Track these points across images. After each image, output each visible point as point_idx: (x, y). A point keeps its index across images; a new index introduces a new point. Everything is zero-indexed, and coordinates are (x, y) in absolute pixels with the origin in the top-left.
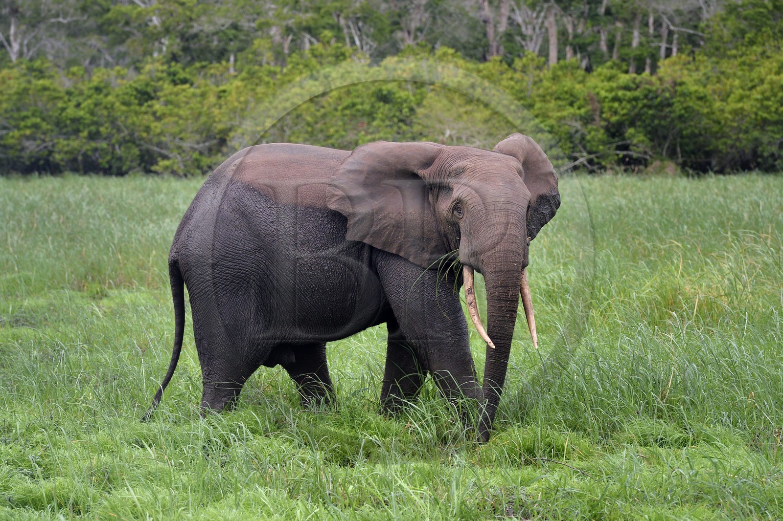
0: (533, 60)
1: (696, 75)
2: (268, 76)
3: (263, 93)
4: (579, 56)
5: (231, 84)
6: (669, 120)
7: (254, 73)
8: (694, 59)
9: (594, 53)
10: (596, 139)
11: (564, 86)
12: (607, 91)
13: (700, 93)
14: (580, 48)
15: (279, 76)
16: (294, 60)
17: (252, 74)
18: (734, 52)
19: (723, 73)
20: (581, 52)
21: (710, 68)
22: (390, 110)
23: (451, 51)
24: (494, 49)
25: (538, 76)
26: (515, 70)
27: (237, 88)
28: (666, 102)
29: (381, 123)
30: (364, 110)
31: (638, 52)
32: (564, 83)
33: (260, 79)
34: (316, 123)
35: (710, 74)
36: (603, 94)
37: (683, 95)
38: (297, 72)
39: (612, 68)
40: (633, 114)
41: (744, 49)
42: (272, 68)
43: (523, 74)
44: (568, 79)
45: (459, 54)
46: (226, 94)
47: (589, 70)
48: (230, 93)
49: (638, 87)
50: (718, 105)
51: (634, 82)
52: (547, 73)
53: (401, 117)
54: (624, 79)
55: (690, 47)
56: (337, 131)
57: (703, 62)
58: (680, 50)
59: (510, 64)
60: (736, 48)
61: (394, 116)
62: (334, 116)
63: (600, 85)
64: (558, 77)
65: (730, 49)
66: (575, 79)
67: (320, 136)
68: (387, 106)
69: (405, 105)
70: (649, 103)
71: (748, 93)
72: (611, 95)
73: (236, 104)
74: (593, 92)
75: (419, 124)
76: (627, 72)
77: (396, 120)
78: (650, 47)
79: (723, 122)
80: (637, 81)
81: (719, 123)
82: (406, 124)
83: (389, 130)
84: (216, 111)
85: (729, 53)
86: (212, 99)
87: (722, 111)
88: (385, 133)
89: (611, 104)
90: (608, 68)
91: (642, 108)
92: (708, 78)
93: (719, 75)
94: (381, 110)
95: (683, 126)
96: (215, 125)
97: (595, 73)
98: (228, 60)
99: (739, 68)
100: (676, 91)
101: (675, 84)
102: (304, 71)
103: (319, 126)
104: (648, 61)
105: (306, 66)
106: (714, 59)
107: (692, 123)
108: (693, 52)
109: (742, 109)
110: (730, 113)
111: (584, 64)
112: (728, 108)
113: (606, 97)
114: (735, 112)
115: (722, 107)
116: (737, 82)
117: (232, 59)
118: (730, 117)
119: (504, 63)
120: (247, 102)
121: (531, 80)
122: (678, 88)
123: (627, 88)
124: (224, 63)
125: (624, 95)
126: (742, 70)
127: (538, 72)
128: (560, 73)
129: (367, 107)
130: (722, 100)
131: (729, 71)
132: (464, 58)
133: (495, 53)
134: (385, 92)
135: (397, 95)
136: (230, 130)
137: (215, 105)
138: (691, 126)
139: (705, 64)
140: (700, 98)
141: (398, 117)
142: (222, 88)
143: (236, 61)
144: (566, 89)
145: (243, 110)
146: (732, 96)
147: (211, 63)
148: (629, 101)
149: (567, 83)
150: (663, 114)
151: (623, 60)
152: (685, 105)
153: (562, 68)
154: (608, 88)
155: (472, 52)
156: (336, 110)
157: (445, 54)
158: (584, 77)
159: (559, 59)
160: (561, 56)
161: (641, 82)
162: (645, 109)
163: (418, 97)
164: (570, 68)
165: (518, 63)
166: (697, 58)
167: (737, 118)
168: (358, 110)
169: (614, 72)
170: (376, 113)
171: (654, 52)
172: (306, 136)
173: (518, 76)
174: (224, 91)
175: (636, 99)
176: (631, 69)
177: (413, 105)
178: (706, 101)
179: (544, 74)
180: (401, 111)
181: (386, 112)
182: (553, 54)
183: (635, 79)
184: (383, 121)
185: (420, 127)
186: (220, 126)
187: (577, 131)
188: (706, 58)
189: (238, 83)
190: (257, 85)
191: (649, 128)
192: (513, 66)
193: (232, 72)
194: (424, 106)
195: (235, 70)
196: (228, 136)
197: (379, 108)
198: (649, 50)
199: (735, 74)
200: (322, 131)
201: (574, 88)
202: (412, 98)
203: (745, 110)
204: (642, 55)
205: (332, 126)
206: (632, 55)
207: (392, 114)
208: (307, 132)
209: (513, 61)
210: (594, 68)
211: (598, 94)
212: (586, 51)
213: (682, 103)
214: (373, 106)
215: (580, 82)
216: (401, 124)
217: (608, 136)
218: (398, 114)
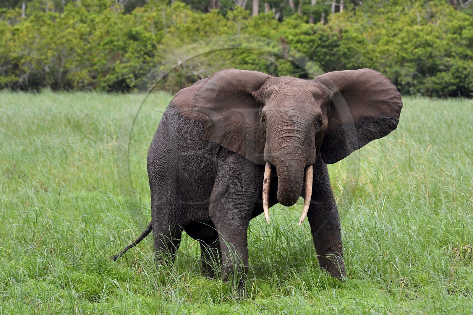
0: (241, 12)
1: (357, 26)
2: (49, 19)
3: (46, 32)
4: (274, 10)
5: (23, 25)
6: (337, 56)
7: (40, 17)
8: (355, 14)
9: (284, 8)
10: (285, 69)
11: (263, 32)
12: (293, 35)
13: (359, 38)
14: (275, 4)
15: (58, 20)
16: (69, 8)
17: (38, 19)
18: (382, 10)
19: (375, 24)
20: (275, 8)
21: (365, 21)
22: (138, 46)
23: (183, 4)
24: (214, 4)
25: (245, 24)
26: (228, 19)
27: (27, 27)
28: (334, 43)
29: (131, 55)
30: (119, 45)
31: (316, 8)
32: (263, 29)
33: (44, 22)
34: (84, 54)
35: (365, 25)
36: (290, 37)
37: (347, 39)
38: (71, 17)
39: (296, 19)
40: (310, 51)
41: (390, 7)
42: (53, 14)
43: (234, 22)
44: (265, 27)
45: (188, 6)
46: (19, 32)
47: (280, 20)
48: (22, 31)
49: (315, 33)
50: (371, 46)
51: (312, 30)
52: (250, 22)
53: (146, 51)
54: (305, 27)
55: (352, 5)
56: (100, 60)
57: (361, 16)
58: (345, 7)
59: (224, 15)
60: (384, 7)
61: (141, 50)
62: (98, 49)
63: (288, 31)
64: (259, 24)
65: (380, 8)
66: (271, 26)
67: (87, 63)
68: (136, 43)
69: (149, 42)
70: (323, 44)
71: (392, 39)
72: (295, 39)
73: (26, 39)
74: (283, 36)
75: (159, 56)
76: (307, 22)
77: (142, 53)
78: (324, 5)
79: (374, 59)
80: (314, 29)
81: (372, 60)
82: (150, 56)
83: (137, 60)
84: (11, 43)
85: (379, 10)
86: (9, 35)
87: (374, 51)
88: (135, 63)
89: (296, 45)
90: (294, 19)
91: (317, 48)
92: (364, 28)
93: (372, 26)
94: (132, 46)
95: (346, 61)
96: (10, 54)
97: (284, 23)
98: (21, 7)
99: (386, 21)
100: (342, 37)
101: (341, 31)
102: (76, 16)
103: (86, 57)
104: (323, 15)
105: (78, 13)
106: (369, 14)
107: (353, 60)
108: (354, 9)
109: (388, 50)
110: (380, 52)
111: (277, 16)
112: (378, 49)
113: (292, 40)
114: (383, 52)
115: (373, 49)
116: (384, 32)
117: (24, 6)
118: (379, 55)
119: (220, 14)
120: (34, 38)
121: (240, 26)
122: (344, 34)
123: (306, 33)
124: (17, 9)
125: (305, 38)
126: (388, 23)
127: (244, 21)
128: (260, 22)
129: (121, 43)
130: (374, 43)
131: (379, 23)
132: (192, 10)
133: (214, 7)
134: (134, 33)
135: (143, 35)
136: (21, 58)
137: (10, 40)
138: (352, 62)
139: (363, 18)
140: (359, 42)
141: (143, 51)
142: (16, 27)
143: (26, 8)
144: (264, 33)
145: (31, 44)
146: (381, 41)
147: (8, 9)
148: (308, 42)
149: (265, 29)
150: (333, 52)
151: (305, 14)
152: (348, 46)
153: (261, 18)
154: (294, 33)
155: (198, 6)
156: (99, 45)
157: (178, 7)
158: (277, 25)
159: (259, 12)
160: (261, 9)
161: (317, 30)
162: (319, 49)
163: (159, 37)
164: (267, 19)
165: (230, 14)
166: (358, 13)
167: (384, 57)
168: (115, 46)
169: (298, 21)
170: (128, 48)
171: (327, 8)
172: (77, 63)
173: (230, 23)
174: (17, 30)
175: (313, 41)
176: (311, 20)
177: (155, 42)
178: (363, 45)
179: (249, 23)
180: (146, 47)
181: (135, 47)
182: (256, 8)
183: (313, 27)
184: (133, 53)
185: (159, 58)
186: (14, 55)
187: (272, 64)
188: (363, 14)
189: (27, 24)
190: (42, 26)
191: (323, 63)
192: (227, 16)
193: (24, 16)
194: (163, 44)
195: (26, 15)
196: (20, 62)
197: (130, 44)
198: (324, 7)
199: (383, 25)
200: (88, 60)
201: (270, 33)
202: (154, 37)
203: (390, 51)
204: (318, 10)
205: (96, 56)
206: (311, 10)
207: (139, 49)
208: (77, 61)
209: (226, 13)
210: (284, 19)
211: (287, 37)
212: (279, 6)
213: (346, 44)
214: (125, 43)
215: (274, 29)
216: (146, 56)
217: (294, 68)
218: (143, 48)
